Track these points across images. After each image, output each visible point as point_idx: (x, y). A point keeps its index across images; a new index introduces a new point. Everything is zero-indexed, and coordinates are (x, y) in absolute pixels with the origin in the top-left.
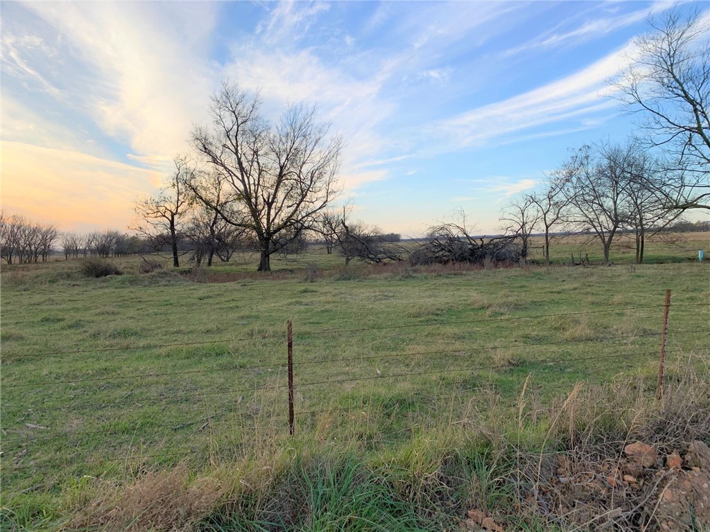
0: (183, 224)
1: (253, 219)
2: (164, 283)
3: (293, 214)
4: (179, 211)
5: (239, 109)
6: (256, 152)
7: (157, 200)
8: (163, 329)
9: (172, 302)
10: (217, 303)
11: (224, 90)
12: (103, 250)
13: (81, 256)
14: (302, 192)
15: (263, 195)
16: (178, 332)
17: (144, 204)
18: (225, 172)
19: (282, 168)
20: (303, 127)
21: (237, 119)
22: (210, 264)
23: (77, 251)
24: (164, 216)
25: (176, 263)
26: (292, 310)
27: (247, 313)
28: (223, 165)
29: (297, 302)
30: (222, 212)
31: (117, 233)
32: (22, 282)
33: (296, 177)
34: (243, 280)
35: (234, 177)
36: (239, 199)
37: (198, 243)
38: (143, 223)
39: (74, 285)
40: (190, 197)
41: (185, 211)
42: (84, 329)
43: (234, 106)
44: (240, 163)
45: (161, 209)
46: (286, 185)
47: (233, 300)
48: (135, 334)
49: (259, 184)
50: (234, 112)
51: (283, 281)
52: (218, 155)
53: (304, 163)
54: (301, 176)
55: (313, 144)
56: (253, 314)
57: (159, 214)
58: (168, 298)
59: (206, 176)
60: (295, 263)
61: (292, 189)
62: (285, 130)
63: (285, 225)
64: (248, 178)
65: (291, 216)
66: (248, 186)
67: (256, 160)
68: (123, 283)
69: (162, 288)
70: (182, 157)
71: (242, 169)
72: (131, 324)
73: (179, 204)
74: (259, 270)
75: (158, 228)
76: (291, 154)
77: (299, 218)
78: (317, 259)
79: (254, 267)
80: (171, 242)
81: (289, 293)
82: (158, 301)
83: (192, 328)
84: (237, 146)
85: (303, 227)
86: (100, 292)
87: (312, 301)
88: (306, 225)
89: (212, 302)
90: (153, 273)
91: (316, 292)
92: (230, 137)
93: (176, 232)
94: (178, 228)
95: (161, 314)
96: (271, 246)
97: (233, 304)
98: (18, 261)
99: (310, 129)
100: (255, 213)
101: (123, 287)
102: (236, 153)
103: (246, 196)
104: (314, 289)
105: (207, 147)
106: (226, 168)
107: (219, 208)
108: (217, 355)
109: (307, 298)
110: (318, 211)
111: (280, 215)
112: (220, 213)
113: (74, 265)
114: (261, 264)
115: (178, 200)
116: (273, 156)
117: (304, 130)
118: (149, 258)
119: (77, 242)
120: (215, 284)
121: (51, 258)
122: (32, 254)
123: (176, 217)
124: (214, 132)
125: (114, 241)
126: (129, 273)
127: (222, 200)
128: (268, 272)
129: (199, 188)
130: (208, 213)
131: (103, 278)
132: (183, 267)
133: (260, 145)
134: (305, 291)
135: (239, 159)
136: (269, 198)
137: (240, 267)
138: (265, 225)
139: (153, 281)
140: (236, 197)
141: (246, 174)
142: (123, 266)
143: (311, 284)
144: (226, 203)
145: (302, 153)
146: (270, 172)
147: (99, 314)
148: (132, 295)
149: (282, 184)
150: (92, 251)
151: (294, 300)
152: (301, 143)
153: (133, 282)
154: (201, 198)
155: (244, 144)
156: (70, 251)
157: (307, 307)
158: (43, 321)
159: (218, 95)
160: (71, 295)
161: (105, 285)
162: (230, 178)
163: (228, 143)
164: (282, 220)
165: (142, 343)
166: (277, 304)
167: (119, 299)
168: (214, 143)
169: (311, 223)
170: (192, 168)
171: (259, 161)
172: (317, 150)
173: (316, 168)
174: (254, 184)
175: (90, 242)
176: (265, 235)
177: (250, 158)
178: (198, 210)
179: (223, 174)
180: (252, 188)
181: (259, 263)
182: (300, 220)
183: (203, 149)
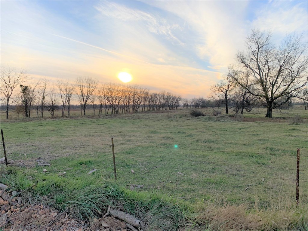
0: (230, 95)
1: (264, 92)
2: (223, 121)
3: (286, 89)
4: (229, 89)
5: (259, 41)
6: (267, 61)
7: (220, 85)
8: (224, 141)
9: (227, 129)
10: (247, 132)
11: (252, 33)
12: (197, 106)
13: (189, 108)
14: (292, 78)
15: (270, 80)
16: (231, 143)
17: (215, 87)
18: (251, 71)
19: (281, 67)
20: (295, 45)
21: (258, 46)
22: (242, 113)
23: (188, 106)
24: (223, 92)
25: (227, 112)
26: (287, 139)
27: (263, 138)
28: (250, 68)
29: (290, 135)
30: (249, 89)
31: (202, 99)
32: (170, 117)
33: (289, 71)
34: (258, 122)
35: (255, 73)
36: (258, 83)
37: (237, 103)
38: (214, 95)
39: (187, 119)
40: (234, 83)
41: (232, 90)
42: (193, 138)
43: (257, 39)
44: (259, 66)
45: (221, 88)
46: (282, 75)
47: (255, 131)
48: (213, 142)
49: (268, 75)
50: (257, 43)
51: (280, 123)
52: (248, 63)
53: (294, 63)
54: (292, 70)
55: (300, 53)
56: (266, 139)
57: (221, 91)
58: (225, 127)
59: (242, 74)
60: (285, 114)
61: (286, 77)
62: (284, 48)
63: (281, 95)
64: (262, 73)
65: (285, 90)
66: (262, 77)
67: (267, 64)
68: (206, 119)
69: (221, 123)
70: (231, 65)
71: (259, 69)
72: (211, 138)
73: (229, 86)
74: (267, 116)
75: (220, 97)
76: (286, 59)
77: (290, 91)
78: (299, 113)
79: (264, 115)
80: (225, 103)
81: (284, 130)
82: (221, 128)
83: (237, 142)
84: (258, 58)
85: (291, 96)
86: (197, 123)
87: (298, 135)
88: (294, 95)
89: (244, 131)
90: (218, 116)
91: (300, 130)
92: (255, 54)
93: (227, 99)
94: (228, 97)
95: (223, 134)
96: (273, 105)
97: (255, 133)
98: (168, 109)
99: (298, 45)
100: (265, 90)
101: (206, 121)
102: (257, 62)
103: (261, 82)
104: (299, 128)
105: (243, 60)
106: (251, 69)
107: (247, 87)
108: (250, 156)
109: (295, 133)
110: (301, 88)
111: (279, 90)
112: (248, 90)
113: (187, 111)
114: (267, 114)
115: (229, 85)
116: (277, 61)
117: (295, 47)
118: (216, 109)
119: (188, 102)
120: (245, 123)
121: (179, 108)
122: (173, 106)
123: (228, 92)
124: (246, 53)
125: (201, 102)
126: (208, 115)
127: (249, 84)
128: (271, 118)
129: (238, 79)
130: (242, 90)
131: (198, 117)
132: (230, 114)
133: (269, 56)
134: (293, 130)
135: (258, 65)
136: (273, 82)
137: (256, 115)
138: (270, 95)
139: (218, 120)
140: (256, 82)
141: (262, 71)
142: (205, 112)
143: (296, 126)
144: (251, 85)
145: (293, 59)
146: (274, 69)
147: (198, 132)
148: (210, 125)
149: (280, 75)
150: (193, 106)
151: (287, 134)
152: (293, 53)
153: (210, 119)
154: (240, 84)
155: (261, 57)
156: (185, 105)
157: (295, 138)
158: (178, 133)
159: (250, 35)
160: (187, 123)
161: (199, 120)
162: (253, 74)
163: (253, 57)
164: (280, 93)
165: (216, 146)
166: (278, 135)
167: (205, 126)
168: (246, 58)
169: (297, 94)
170: (236, 70)
171: (269, 64)
172: (302, 56)
173: (301, 65)
174: (265, 75)
175: (192, 102)
176: (270, 100)
177: (264, 63)
178: (238, 89)
179: (250, 72)
180: (264, 77)
181: (266, 113)
182: (290, 92)
183: (241, 61)
